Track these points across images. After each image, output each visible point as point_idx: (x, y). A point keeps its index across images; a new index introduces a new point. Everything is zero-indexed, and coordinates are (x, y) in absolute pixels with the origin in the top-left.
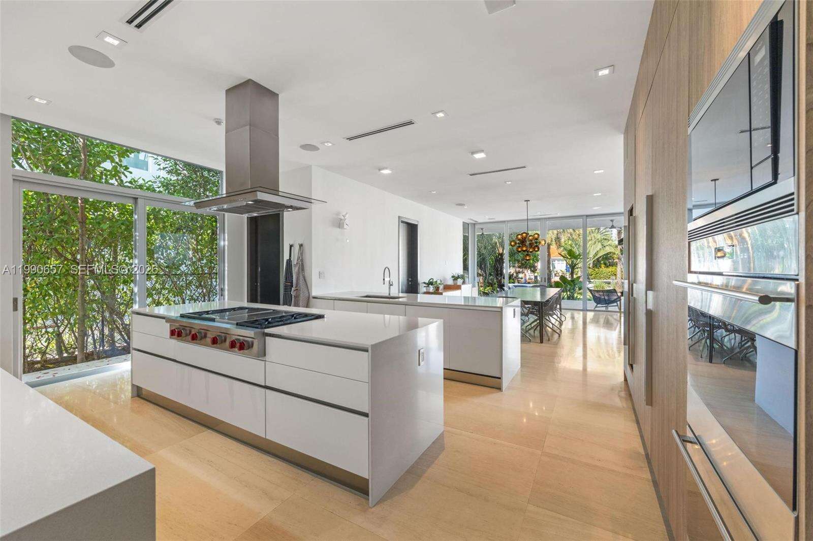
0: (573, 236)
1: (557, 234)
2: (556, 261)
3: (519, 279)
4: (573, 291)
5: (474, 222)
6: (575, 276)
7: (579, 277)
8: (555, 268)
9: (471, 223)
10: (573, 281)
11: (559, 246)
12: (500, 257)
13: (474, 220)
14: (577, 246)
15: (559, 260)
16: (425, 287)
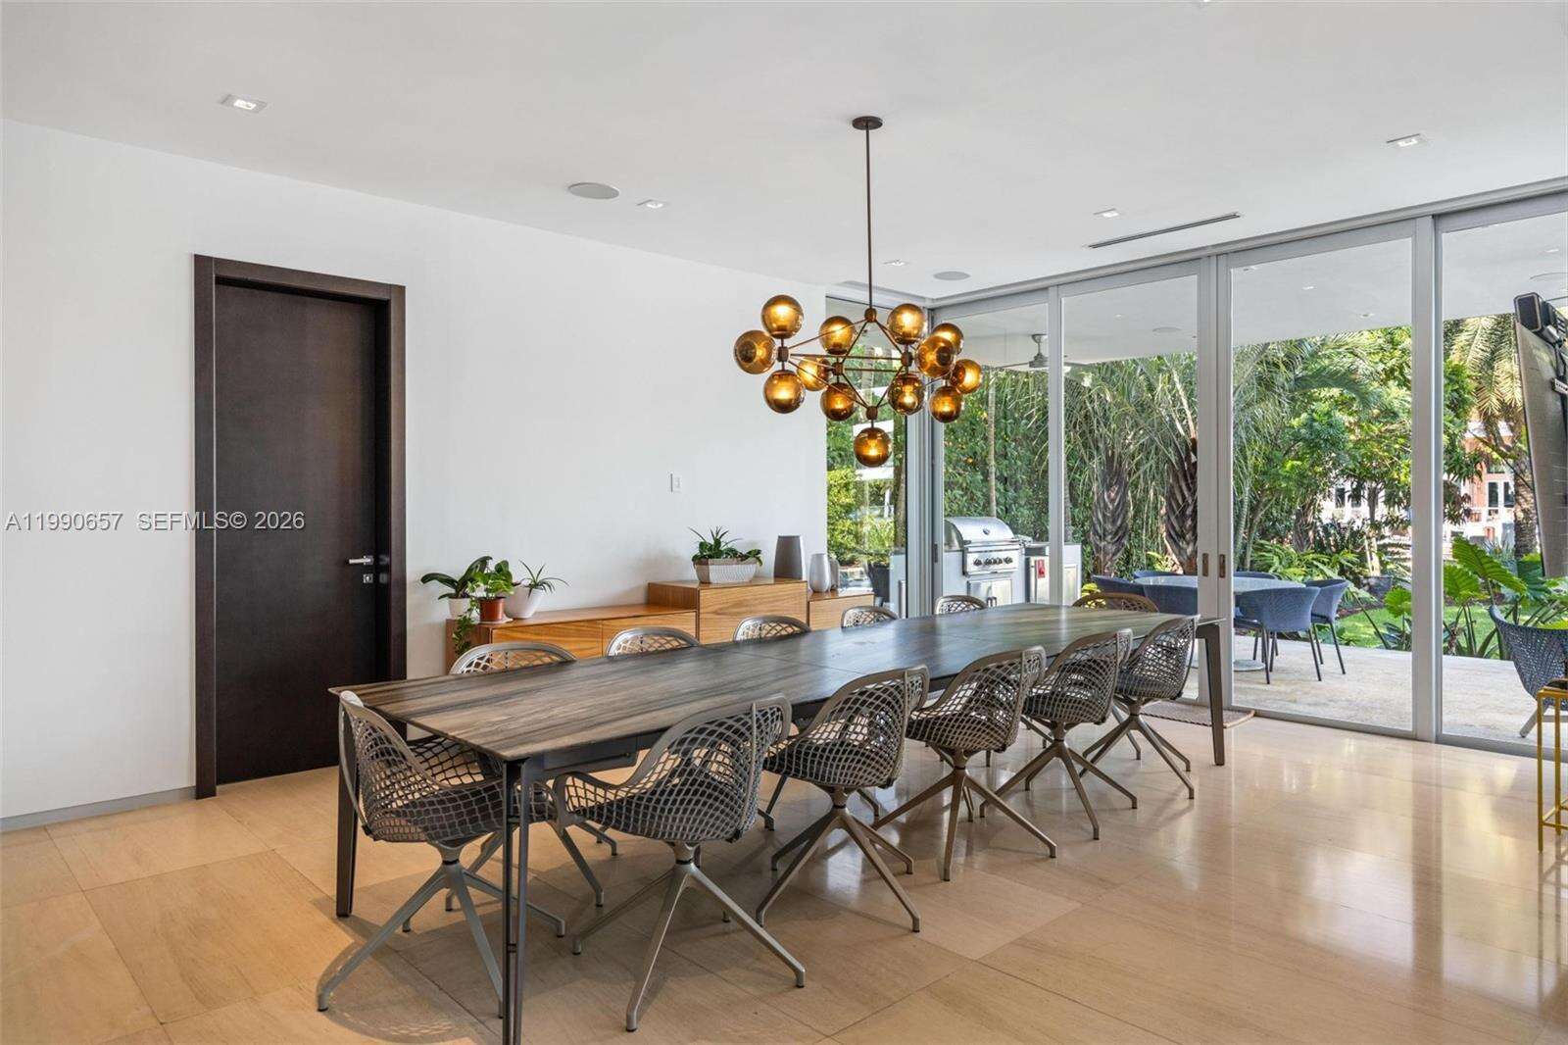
16: (446, 600)
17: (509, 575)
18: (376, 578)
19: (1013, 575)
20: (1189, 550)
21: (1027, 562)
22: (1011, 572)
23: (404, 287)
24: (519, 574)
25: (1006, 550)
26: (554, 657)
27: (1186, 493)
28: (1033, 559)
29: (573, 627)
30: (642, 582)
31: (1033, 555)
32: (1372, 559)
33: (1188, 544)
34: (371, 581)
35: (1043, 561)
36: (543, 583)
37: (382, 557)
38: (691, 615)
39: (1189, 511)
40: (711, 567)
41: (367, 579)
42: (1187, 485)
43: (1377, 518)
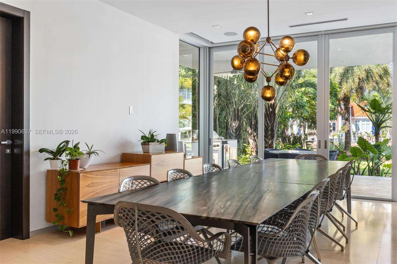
0: (381, 86)
1: (359, 83)
2: (361, 121)
3: (309, 143)
4: (377, 161)
5: (210, 45)
6: (382, 139)
7: (387, 141)
8: (359, 130)
9: (204, 47)
10: (377, 146)
11: (362, 98)
12: (271, 110)
13: (207, 41)
14: (386, 99)
15: (364, 120)
16: (48, 161)
17: (79, 149)
18: (12, 151)
19: (218, 151)
20: (270, 142)
21: (223, 146)
22: (218, 150)
23: (30, 12)
24: (83, 149)
25: (216, 142)
26: (151, 182)
27: (268, 122)
28: (225, 145)
29: (109, 172)
30: (119, 152)
31: (224, 144)
32: (304, 146)
33: (269, 140)
34: (10, 153)
35: (227, 146)
36: (93, 152)
37: (15, 141)
38: (148, 166)
39: (270, 128)
40: (150, 146)
41: (8, 151)
42: (269, 119)
43: (306, 133)
